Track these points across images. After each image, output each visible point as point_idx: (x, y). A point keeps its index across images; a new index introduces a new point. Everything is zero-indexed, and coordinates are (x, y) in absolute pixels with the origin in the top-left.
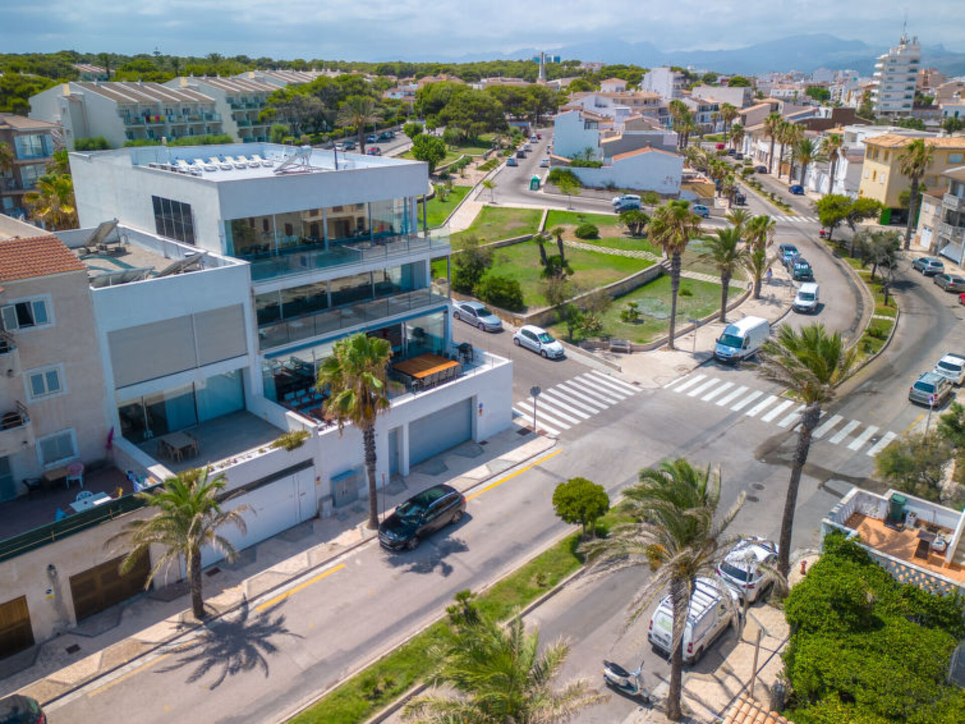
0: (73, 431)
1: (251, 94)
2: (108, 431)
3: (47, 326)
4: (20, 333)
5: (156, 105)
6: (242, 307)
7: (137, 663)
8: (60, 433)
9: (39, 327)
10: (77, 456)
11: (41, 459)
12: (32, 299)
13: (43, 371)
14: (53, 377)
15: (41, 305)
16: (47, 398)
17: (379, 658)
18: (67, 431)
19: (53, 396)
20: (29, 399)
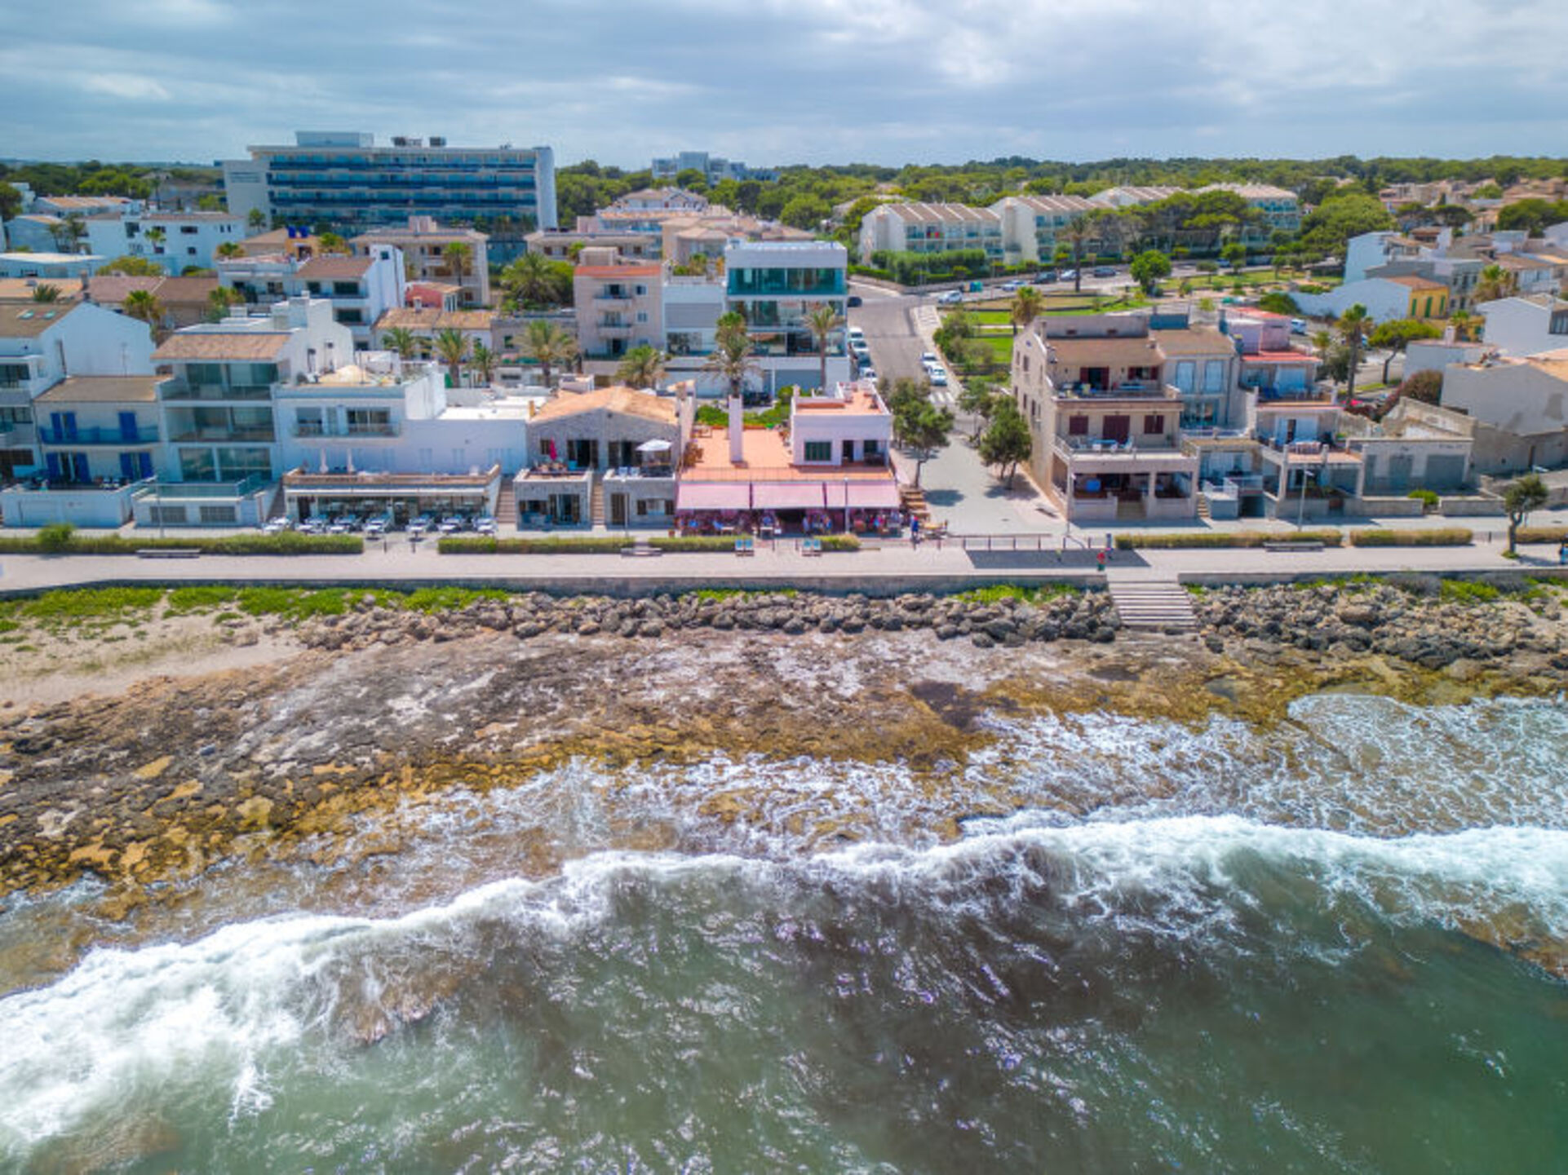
0: (649, 339)
2: (663, 339)
3: (646, 296)
5: (941, 223)
6: (721, 304)
8: (645, 338)
9: (643, 296)
12: (642, 285)
13: (642, 311)
14: (645, 315)
16: (642, 322)
19: (645, 322)
20: (636, 322)
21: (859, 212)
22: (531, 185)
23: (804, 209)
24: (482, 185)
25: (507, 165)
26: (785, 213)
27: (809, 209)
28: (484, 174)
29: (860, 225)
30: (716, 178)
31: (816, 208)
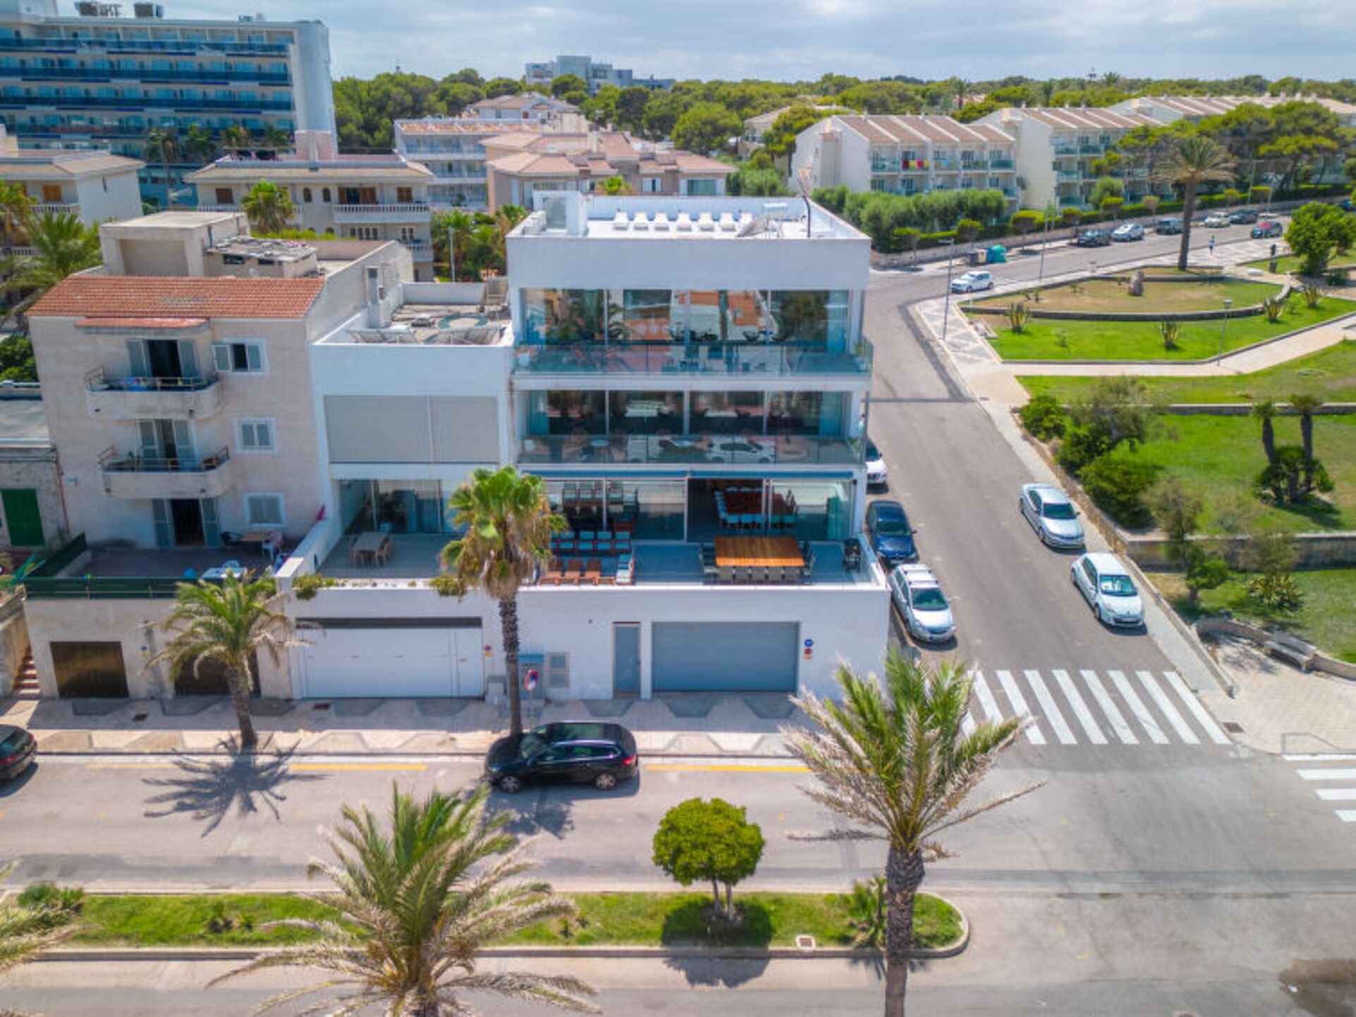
0: (281, 496)
1: (1096, 131)
2: (319, 509)
3: (260, 374)
4: (233, 376)
5: (924, 147)
6: (494, 401)
7: (152, 759)
8: (269, 494)
9: (252, 374)
10: (284, 525)
11: (248, 517)
12: (248, 341)
13: (254, 420)
14: (263, 430)
15: (255, 349)
16: (256, 452)
17: (285, 891)
18: (275, 494)
19: (263, 452)
20: (238, 449)
21: (789, 128)
22: (282, 78)
23: (705, 123)
24: (204, 76)
25: (246, 47)
26: (678, 128)
27: (713, 123)
28: (209, 59)
29: (791, 148)
30: (598, 86)
31: (721, 122)
